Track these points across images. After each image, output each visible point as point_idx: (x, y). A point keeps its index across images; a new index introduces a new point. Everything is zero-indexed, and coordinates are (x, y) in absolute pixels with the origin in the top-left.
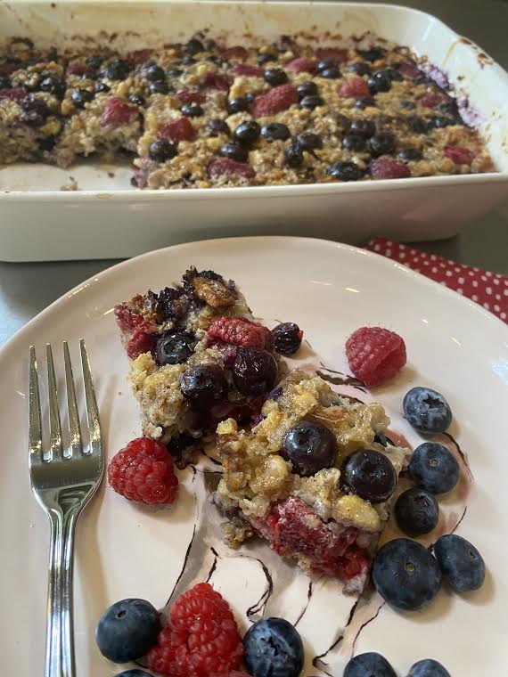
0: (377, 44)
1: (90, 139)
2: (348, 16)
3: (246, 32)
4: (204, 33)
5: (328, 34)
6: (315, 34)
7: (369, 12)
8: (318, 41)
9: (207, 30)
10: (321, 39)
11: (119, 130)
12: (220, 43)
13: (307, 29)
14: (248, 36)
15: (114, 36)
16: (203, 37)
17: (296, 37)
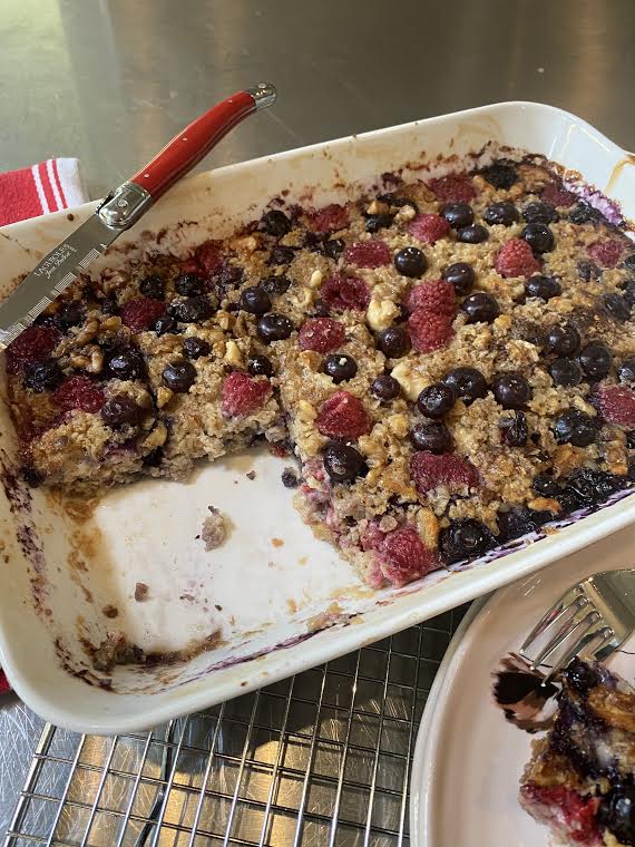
0: (502, 155)
1: (217, 441)
2: (463, 127)
3: (336, 181)
4: (282, 198)
5: (440, 158)
6: (425, 162)
7: (487, 117)
8: (428, 170)
9: (285, 193)
10: (431, 167)
11: (251, 419)
12: (305, 205)
13: (414, 159)
14: (340, 186)
15: (163, 234)
16: (282, 202)
17: (401, 171)
